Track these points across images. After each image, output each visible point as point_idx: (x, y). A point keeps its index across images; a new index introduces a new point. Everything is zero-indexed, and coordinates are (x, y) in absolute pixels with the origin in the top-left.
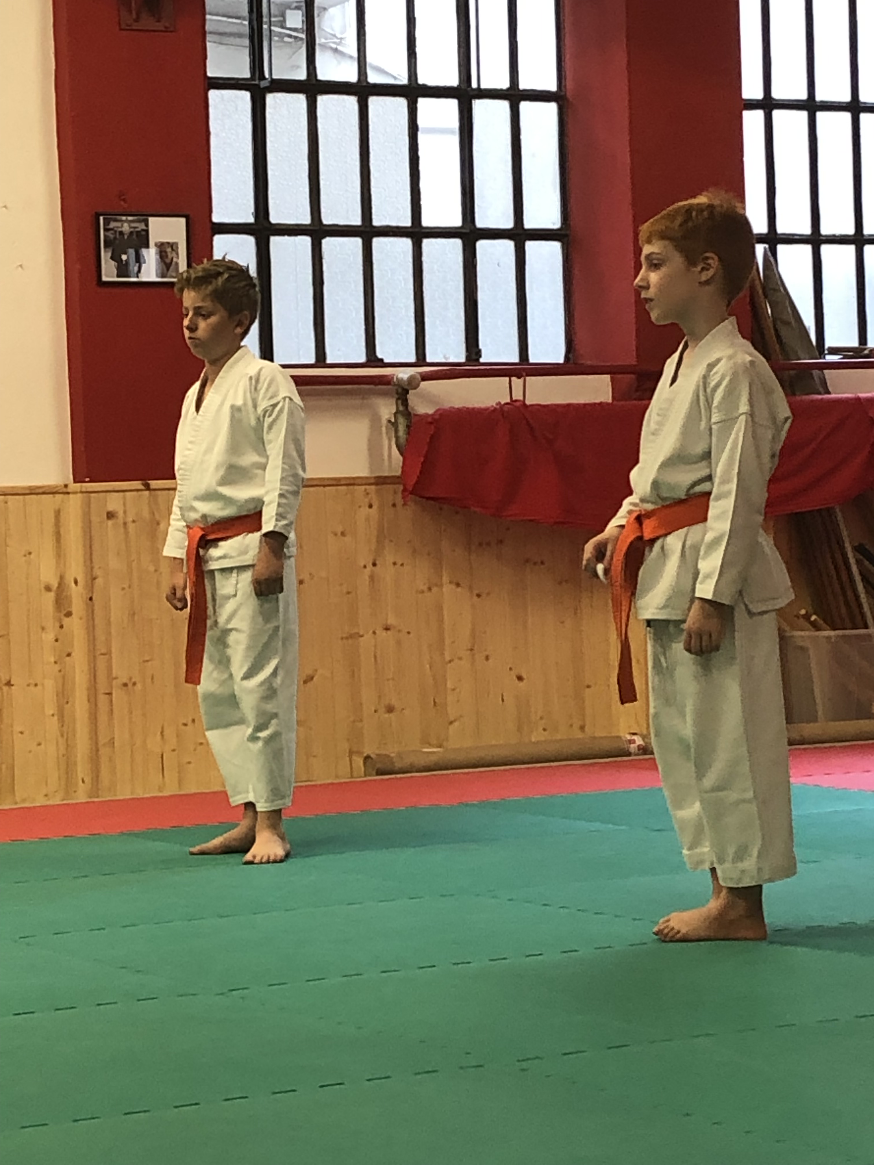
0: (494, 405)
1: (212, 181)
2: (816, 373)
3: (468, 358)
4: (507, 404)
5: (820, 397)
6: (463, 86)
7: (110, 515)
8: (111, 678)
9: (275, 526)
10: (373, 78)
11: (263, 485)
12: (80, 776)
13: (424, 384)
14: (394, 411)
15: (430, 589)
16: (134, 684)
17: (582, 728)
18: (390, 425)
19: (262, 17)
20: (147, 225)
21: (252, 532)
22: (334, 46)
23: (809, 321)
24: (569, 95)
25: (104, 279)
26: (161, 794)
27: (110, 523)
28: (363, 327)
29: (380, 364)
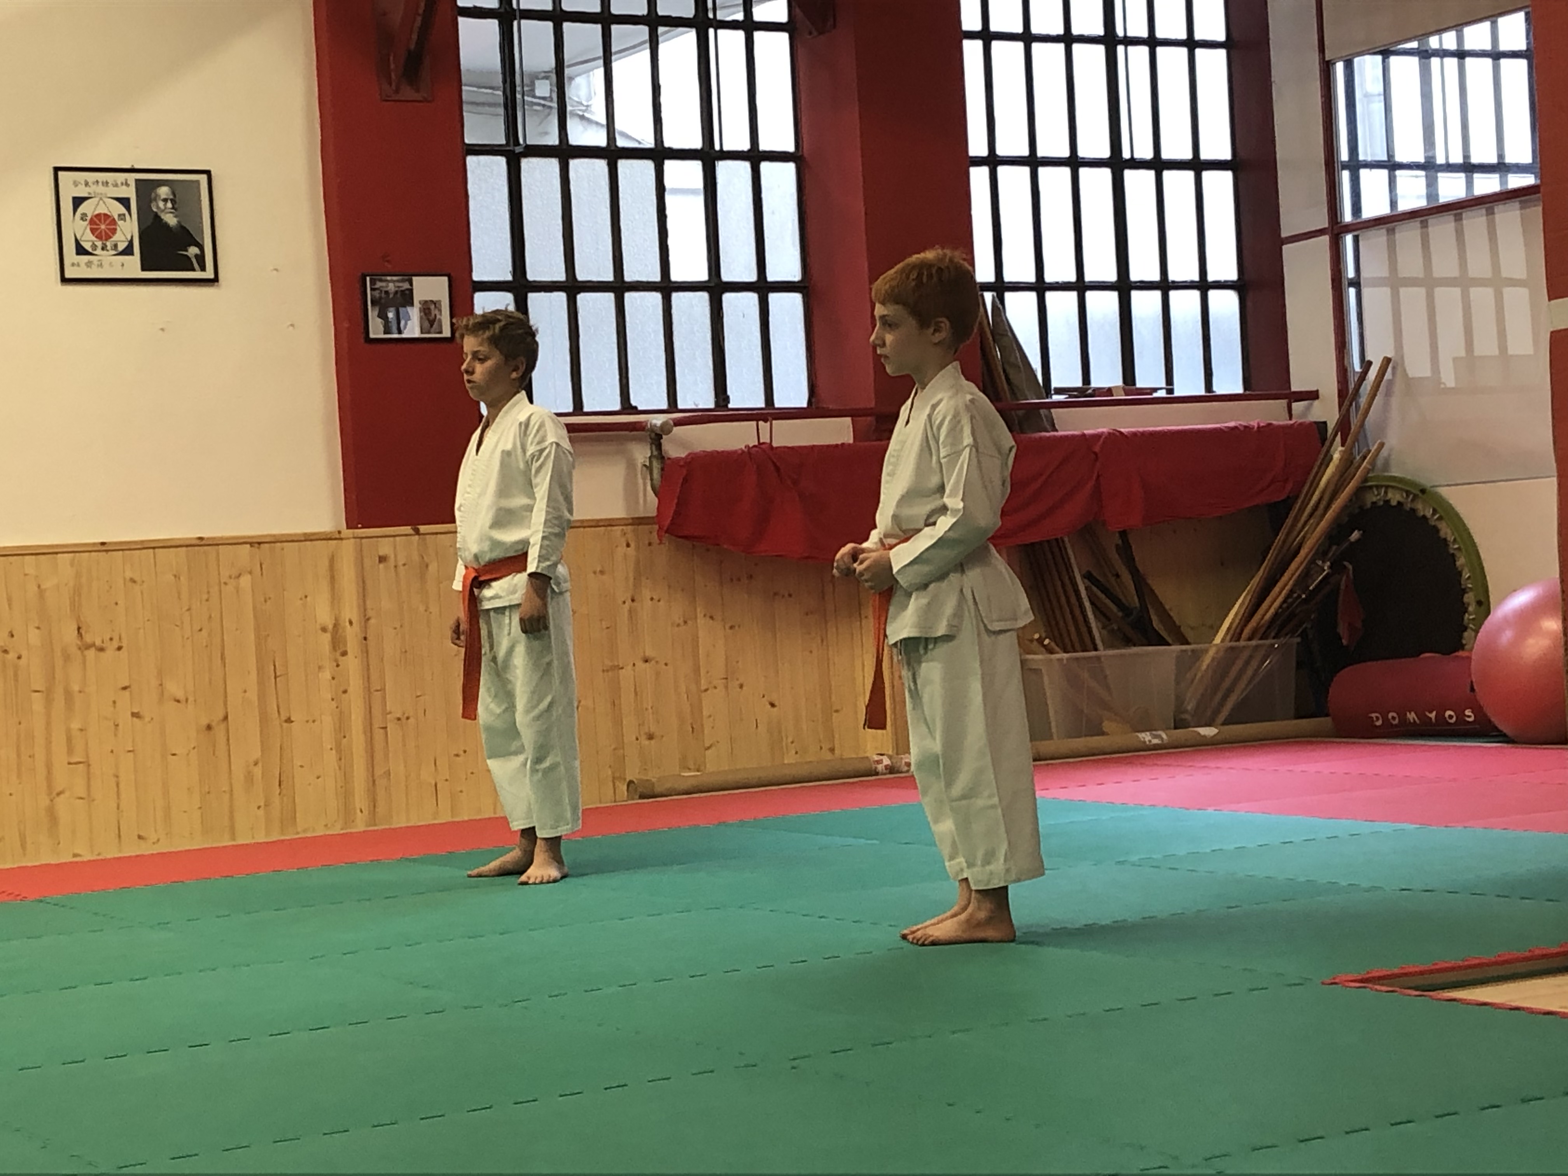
0: (743, 447)
1: (472, 242)
2: (1043, 412)
3: (717, 403)
4: (755, 446)
5: (1047, 434)
6: (707, 149)
7: (382, 559)
8: (385, 713)
9: (537, 568)
10: (621, 143)
11: (529, 528)
12: (358, 806)
13: (676, 430)
14: (649, 455)
15: (685, 622)
16: (408, 718)
17: (832, 750)
18: (644, 468)
19: (515, 87)
20: (411, 284)
21: (520, 572)
22: (581, 113)
23: (1036, 362)
24: (806, 155)
25: (372, 336)
26: (436, 822)
27: (381, 566)
28: (618, 377)
29: (634, 411)
